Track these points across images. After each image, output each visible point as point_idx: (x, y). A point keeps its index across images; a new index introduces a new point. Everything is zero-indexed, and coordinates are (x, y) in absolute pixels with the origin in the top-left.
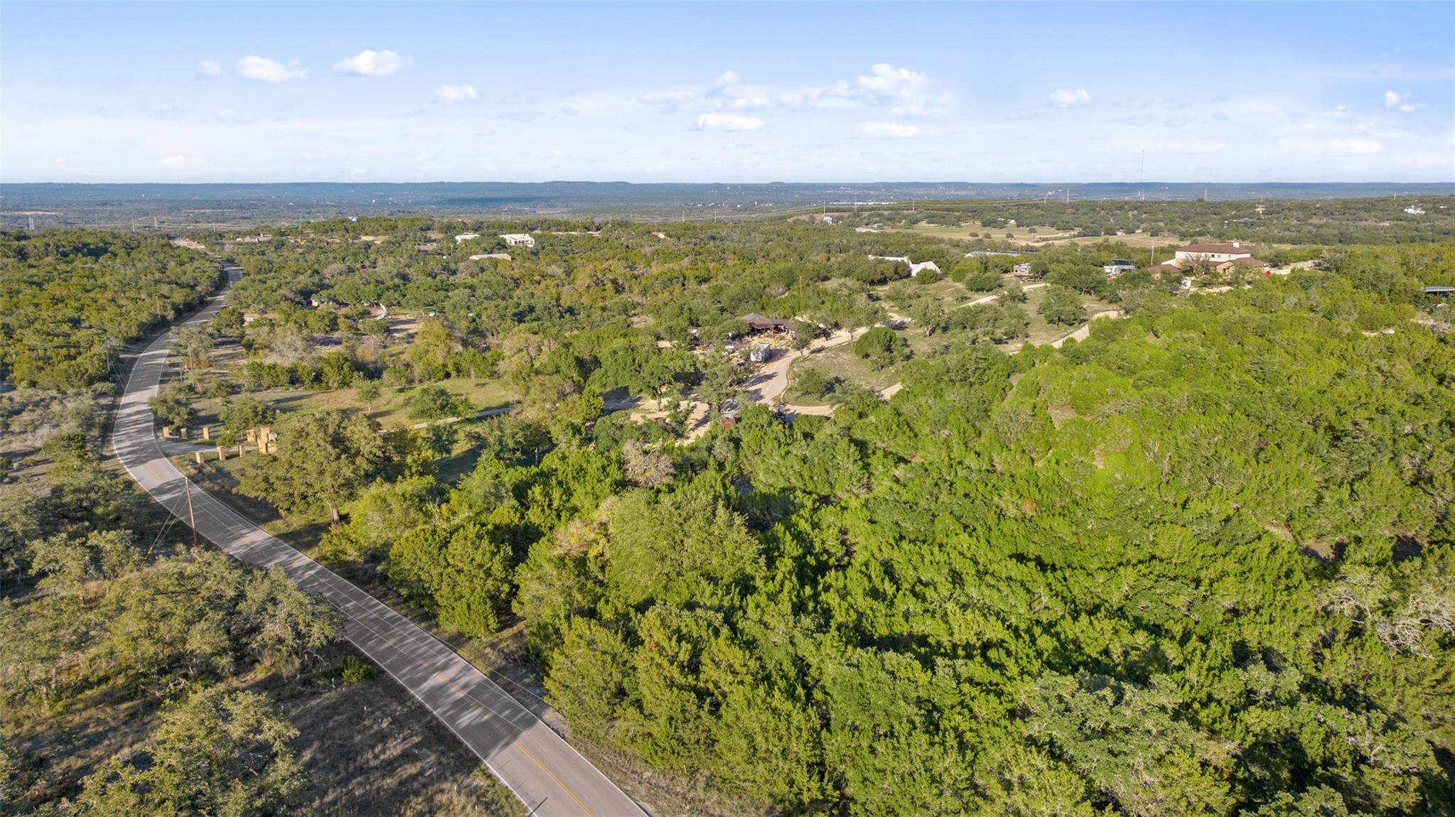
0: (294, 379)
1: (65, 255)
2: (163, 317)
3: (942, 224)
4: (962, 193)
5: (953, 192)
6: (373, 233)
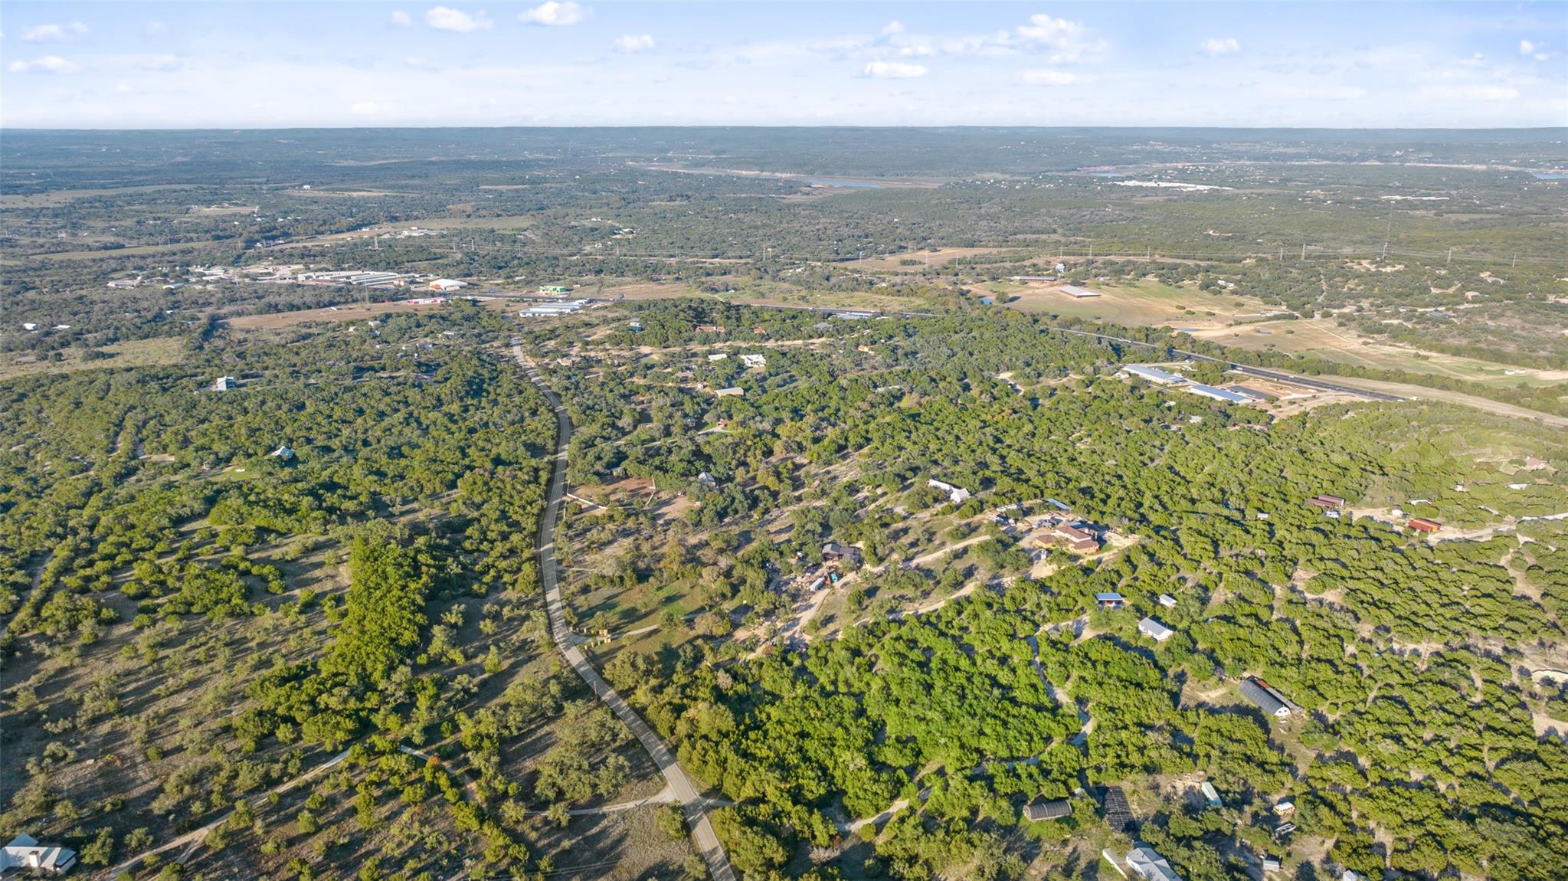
0: (611, 581)
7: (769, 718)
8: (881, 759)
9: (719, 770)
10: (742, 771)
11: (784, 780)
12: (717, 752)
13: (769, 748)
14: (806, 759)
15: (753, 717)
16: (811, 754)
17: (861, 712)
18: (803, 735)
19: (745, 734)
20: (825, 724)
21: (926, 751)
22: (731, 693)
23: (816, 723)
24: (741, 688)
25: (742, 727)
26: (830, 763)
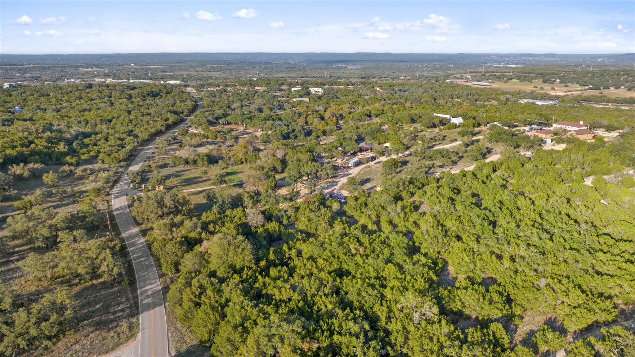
0: (187, 162)
1: (144, 97)
2: (161, 130)
3: (524, 81)
4: (552, 59)
5: (547, 59)
6: (261, 86)
7: (299, 254)
8: (456, 306)
9: (214, 316)
10: (245, 318)
11: (309, 335)
12: (219, 291)
13: (294, 288)
14: (345, 304)
15: (279, 253)
16: (352, 297)
17: (413, 250)
18: (341, 273)
19: (265, 272)
20: (370, 261)
21: (518, 295)
22: (260, 230)
23: (358, 258)
24: (273, 226)
25: (263, 263)
26: (381, 312)
